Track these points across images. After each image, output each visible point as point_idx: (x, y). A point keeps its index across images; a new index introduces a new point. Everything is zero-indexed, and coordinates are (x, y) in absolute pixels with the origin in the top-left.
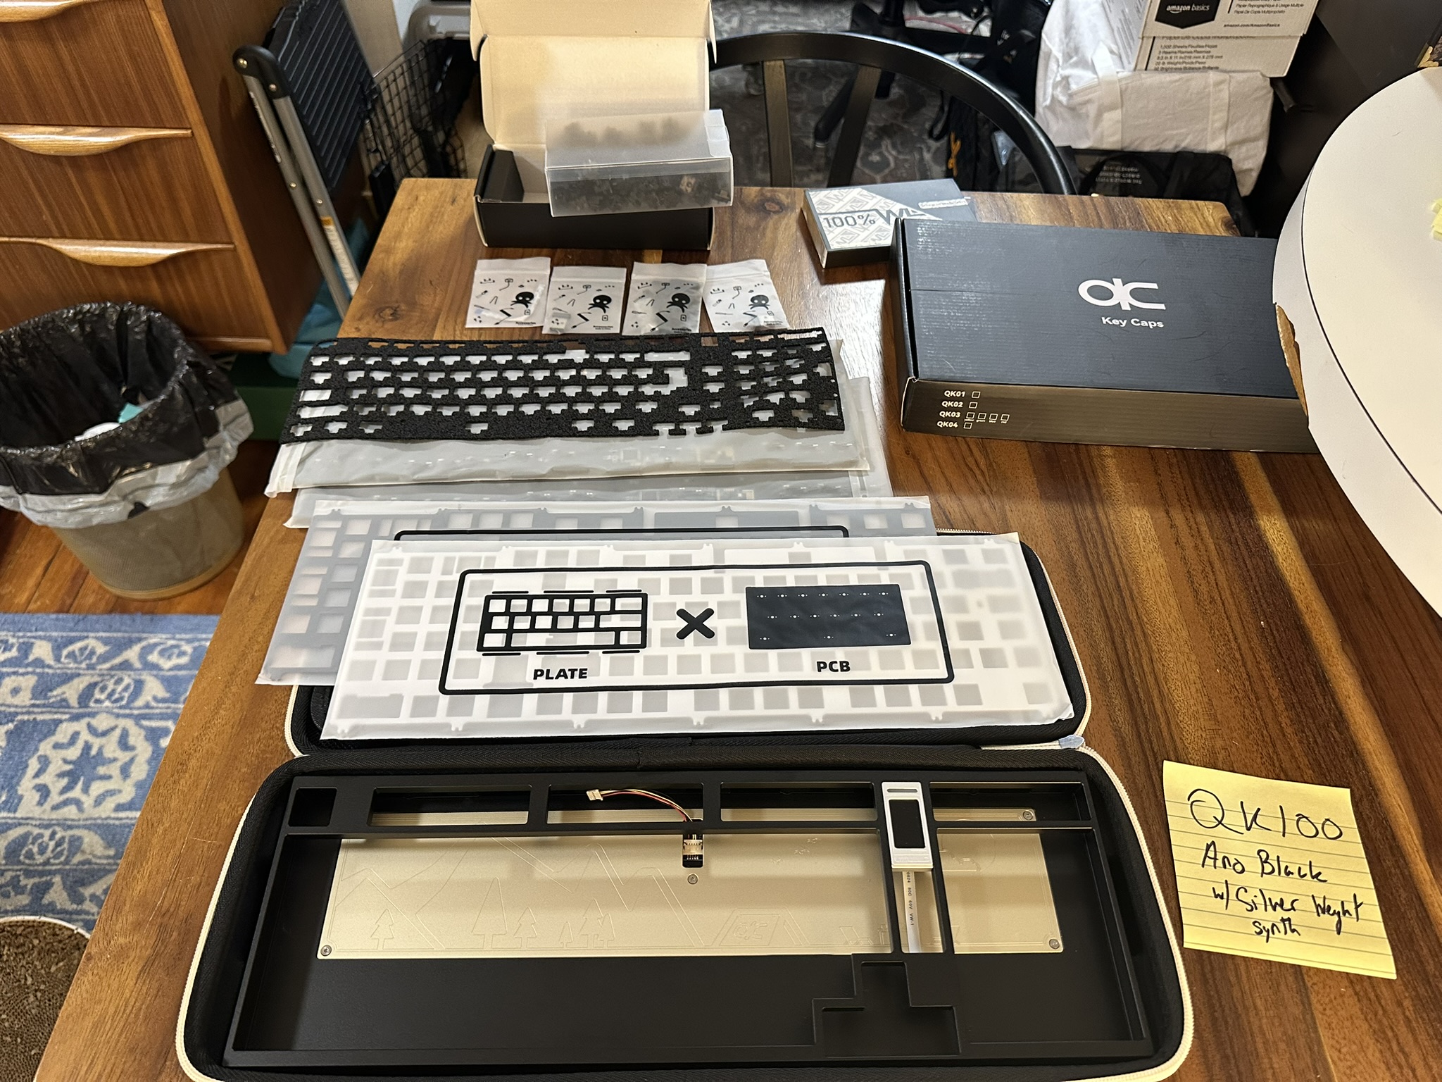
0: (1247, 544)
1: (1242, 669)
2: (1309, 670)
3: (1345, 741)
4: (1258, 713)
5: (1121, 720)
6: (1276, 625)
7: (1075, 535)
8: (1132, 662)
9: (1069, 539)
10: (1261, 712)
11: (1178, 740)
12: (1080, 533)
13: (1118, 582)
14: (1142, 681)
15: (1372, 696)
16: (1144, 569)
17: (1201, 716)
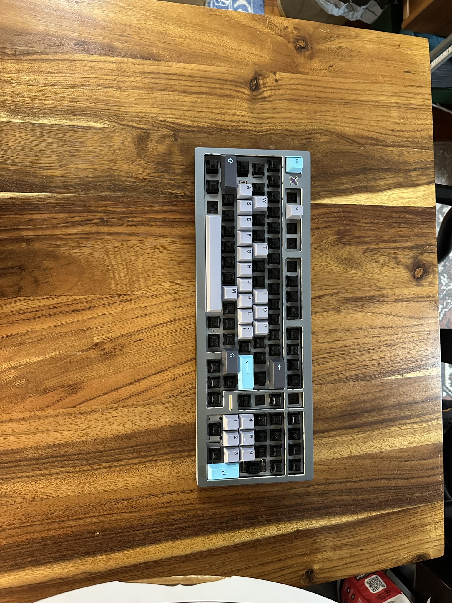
0: (153, 533)
1: (66, 518)
2: (68, 552)
3: (25, 563)
4: (39, 522)
5: (29, 453)
6: (97, 540)
7: (152, 441)
8: (66, 462)
9: (149, 437)
10: (40, 524)
11: (18, 480)
12: (154, 443)
13: (120, 460)
14: (54, 466)
15: (55, 582)
16: (131, 475)
17: (34, 493)
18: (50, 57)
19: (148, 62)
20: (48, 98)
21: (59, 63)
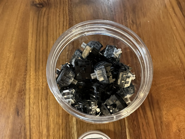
18: (28, 133)
19: (28, 67)
20: (58, 133)
21: (32, 126)
